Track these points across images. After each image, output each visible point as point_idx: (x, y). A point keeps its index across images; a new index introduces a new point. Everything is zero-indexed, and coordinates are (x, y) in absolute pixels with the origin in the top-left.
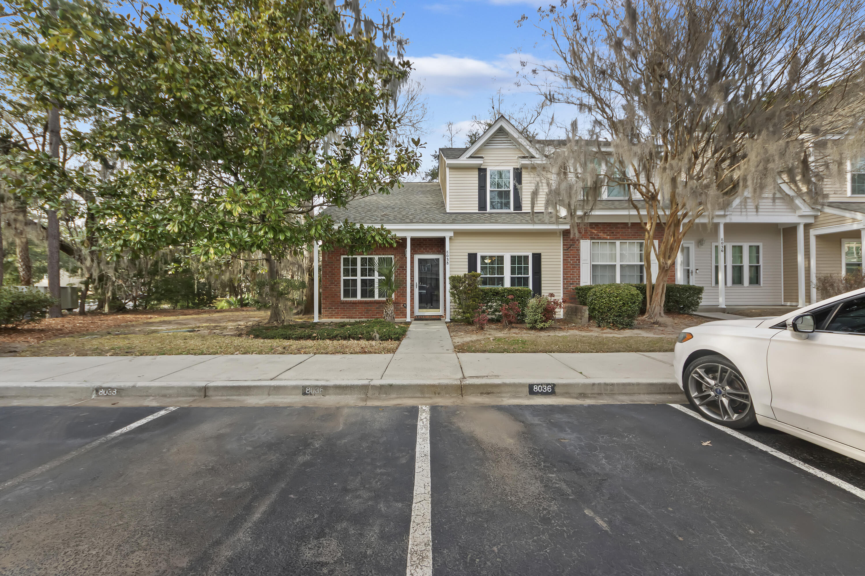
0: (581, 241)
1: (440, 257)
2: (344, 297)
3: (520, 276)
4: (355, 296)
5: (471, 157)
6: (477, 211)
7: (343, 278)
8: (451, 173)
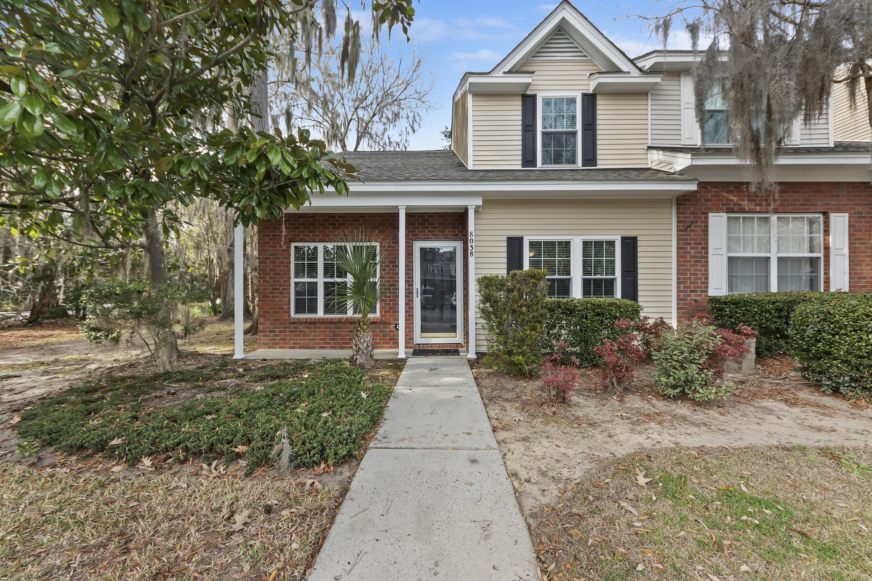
0: (710, 215)
1: (458, 245)
2: (297, 311)
3: (598, 277)
4: (314, 310)
5: (510, 72)
6: (520, 168)
7: (293, 280)
8: (476, 103)
